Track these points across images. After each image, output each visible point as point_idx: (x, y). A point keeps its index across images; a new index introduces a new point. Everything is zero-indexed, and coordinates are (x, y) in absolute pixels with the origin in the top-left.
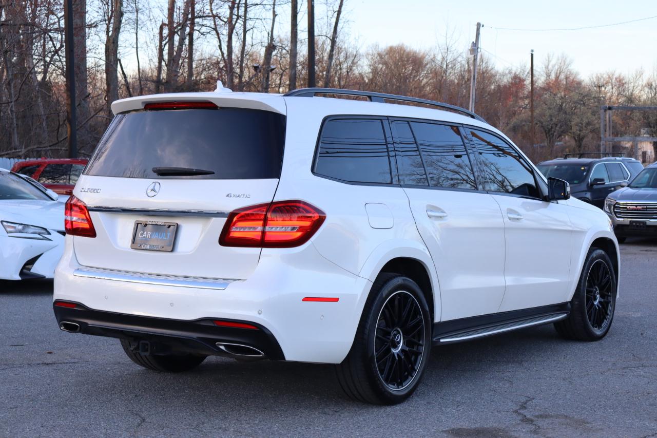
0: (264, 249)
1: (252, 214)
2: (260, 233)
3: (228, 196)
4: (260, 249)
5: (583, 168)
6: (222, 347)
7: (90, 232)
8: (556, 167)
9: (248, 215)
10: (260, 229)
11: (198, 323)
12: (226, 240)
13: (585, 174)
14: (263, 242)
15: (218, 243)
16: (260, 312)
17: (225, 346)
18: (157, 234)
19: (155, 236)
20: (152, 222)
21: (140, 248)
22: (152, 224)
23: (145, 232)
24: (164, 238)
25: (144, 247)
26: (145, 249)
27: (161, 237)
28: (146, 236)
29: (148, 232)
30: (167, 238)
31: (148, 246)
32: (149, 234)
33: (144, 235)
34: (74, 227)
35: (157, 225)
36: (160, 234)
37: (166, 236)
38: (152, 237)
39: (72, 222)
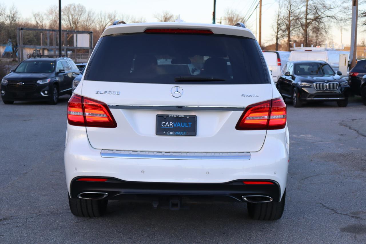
0: (268, 131)
1: (261, 108)
2: (266, 120)
3: (242, 96)
4: (265, 131)
5: (51, 64)
6: (245, 199)
7: (112, 123)
8: (35, 63)
9: (258, 108)
10: (266, 117)
11: (231, 184)
12: (241, 126)
13: (53, 67)
14: (267, 126)
15: (235, 128)
16: (275, 173)
17: (247, 198)
18: (179, 123)
19: (178, 125)
20: (173, 115)
21: (166, 135)
22: (173, 117)
23: (167, 123)
24: (186, 126)
25: (169, 133)
26: (171, 135)
27: (183, 125)
28: (168, 125)
29: (170, 123)
30: (189, 126)
31: (173, 133)
32: (171, 124)
33: (166, 125)
34: (87, 121)
35: (178, 117)
36: (182, 123)
37: (188, 125)
38: (175, 126)
39: (85, 117)
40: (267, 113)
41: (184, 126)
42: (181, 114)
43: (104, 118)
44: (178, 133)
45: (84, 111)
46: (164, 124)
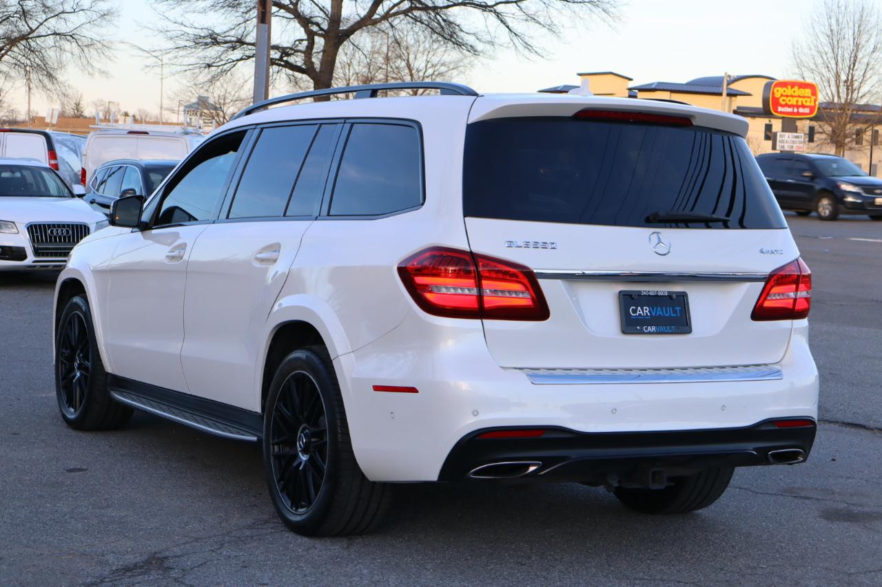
0: (794, 321)
2: (792, 301)
4: (791, 321)
7: (538, 310)
10: (793, 294)
12: (760, 313)
14: (793, 313)
15: (750, 317)
18: (659, 308)
19: (658, 313)
20: (649, 292)
21: (642, 333)
22: (649, 295)
23: (639, 308)
24: (672, 315)
25: (646, 329)
26: (650, 333)
27: (667, 313)
28: (641, 312)
29: (645, 308)
30: (677, 314)
31: (654, 328)
32: (646, 310)
33: (638, 313)
34: (486, 306)
35: (657, 296)
36: (664, 308)
37: (675, 312)
38: (654, 314)
39: (480, 297)
40: (794, 286)
41: (668, 315)
42: (663, 290)
43: (523, 299)
44: (662, 329)
45: (479, 286)
46: (635, 311)
